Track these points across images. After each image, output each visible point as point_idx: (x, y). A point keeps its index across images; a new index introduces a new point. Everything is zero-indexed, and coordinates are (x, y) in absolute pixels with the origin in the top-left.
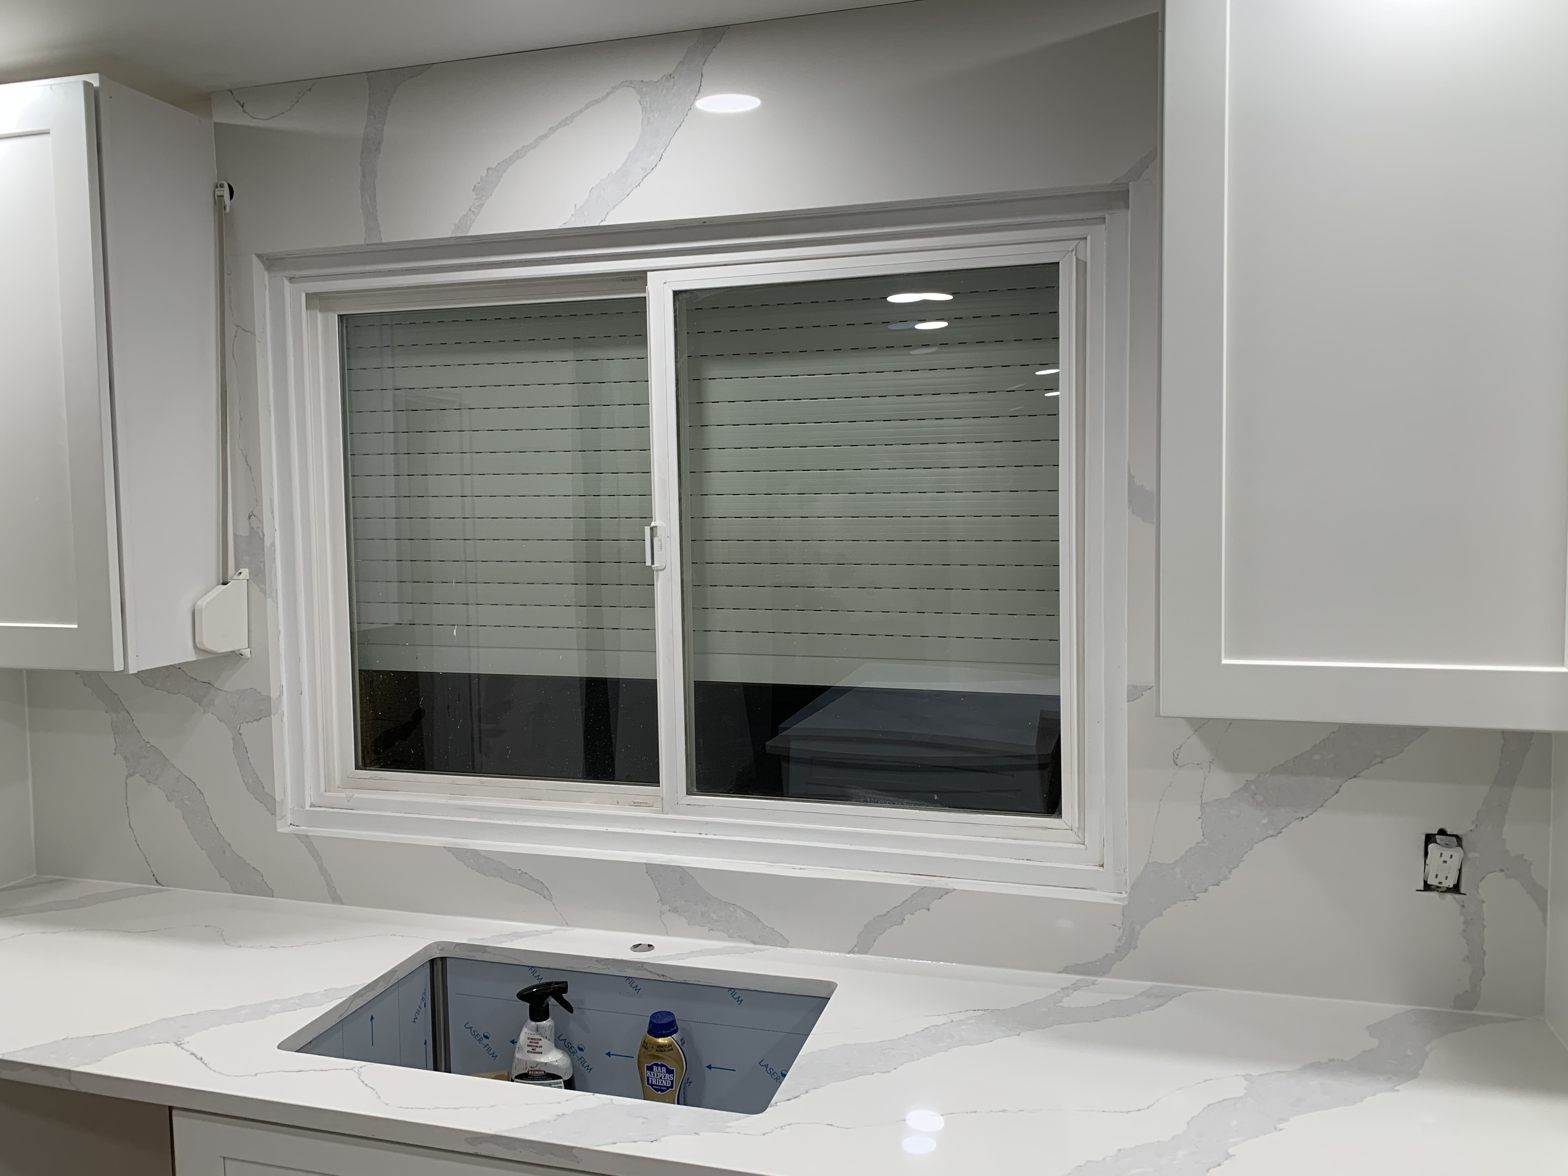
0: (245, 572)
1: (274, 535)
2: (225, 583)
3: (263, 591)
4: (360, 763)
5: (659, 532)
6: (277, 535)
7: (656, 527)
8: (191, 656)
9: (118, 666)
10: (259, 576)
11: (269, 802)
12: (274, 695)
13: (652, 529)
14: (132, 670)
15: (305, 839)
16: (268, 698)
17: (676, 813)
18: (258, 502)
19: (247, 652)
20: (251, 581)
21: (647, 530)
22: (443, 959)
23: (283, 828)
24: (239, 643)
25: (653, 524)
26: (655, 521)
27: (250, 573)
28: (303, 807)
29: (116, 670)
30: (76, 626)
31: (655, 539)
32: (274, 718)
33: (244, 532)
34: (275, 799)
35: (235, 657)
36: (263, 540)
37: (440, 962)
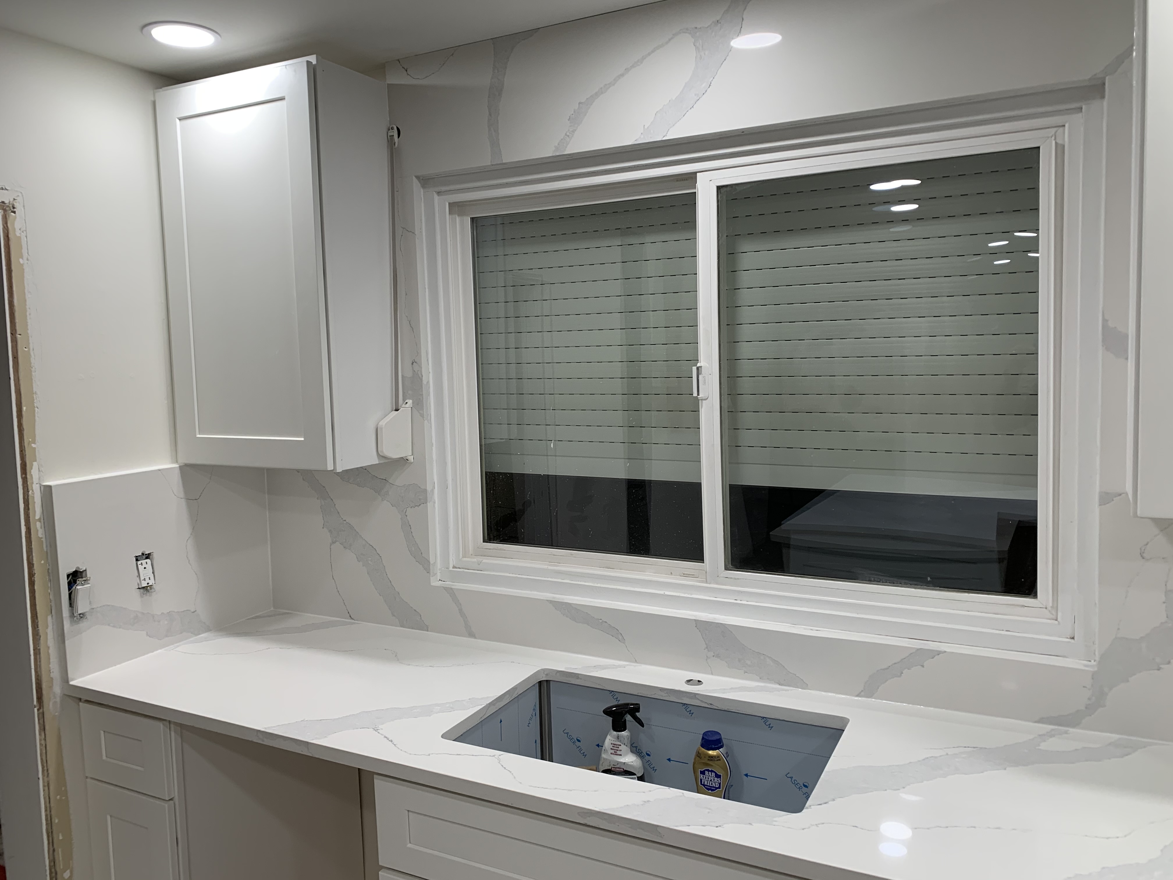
0: (410, 402)
1: (429, 377)
2: (397, 410)
3: (422, 416)
4: (486, 538)
5: (703, 371)
6: (431, 375)
7: (701, 367)
8: (375, 461)
9: (330, 467)
10: (419, 405)
11: (425, 564)
12: (429, 488)
13: (698, 368)
14: (339, 470)
15: (450, 591)
16: (425, 491)
17: (717, 583)
18: (418, 354)
19: (411, 458)
20: (413, 408)
21: (694, 369)
22: (548, 682)
23: (435, 582)
24: (405, 451)
25: (699, 365)
26: (700, 362)
27: (413, 403)
28: (448, 568)
29: (329, 469)
30: (303, 439)
31: (700, 377)
32: (429, 504)
33: (409, 374)
34: (430, 563)
35: (403, 461)
36: (421, 380)
37: (545, 684)
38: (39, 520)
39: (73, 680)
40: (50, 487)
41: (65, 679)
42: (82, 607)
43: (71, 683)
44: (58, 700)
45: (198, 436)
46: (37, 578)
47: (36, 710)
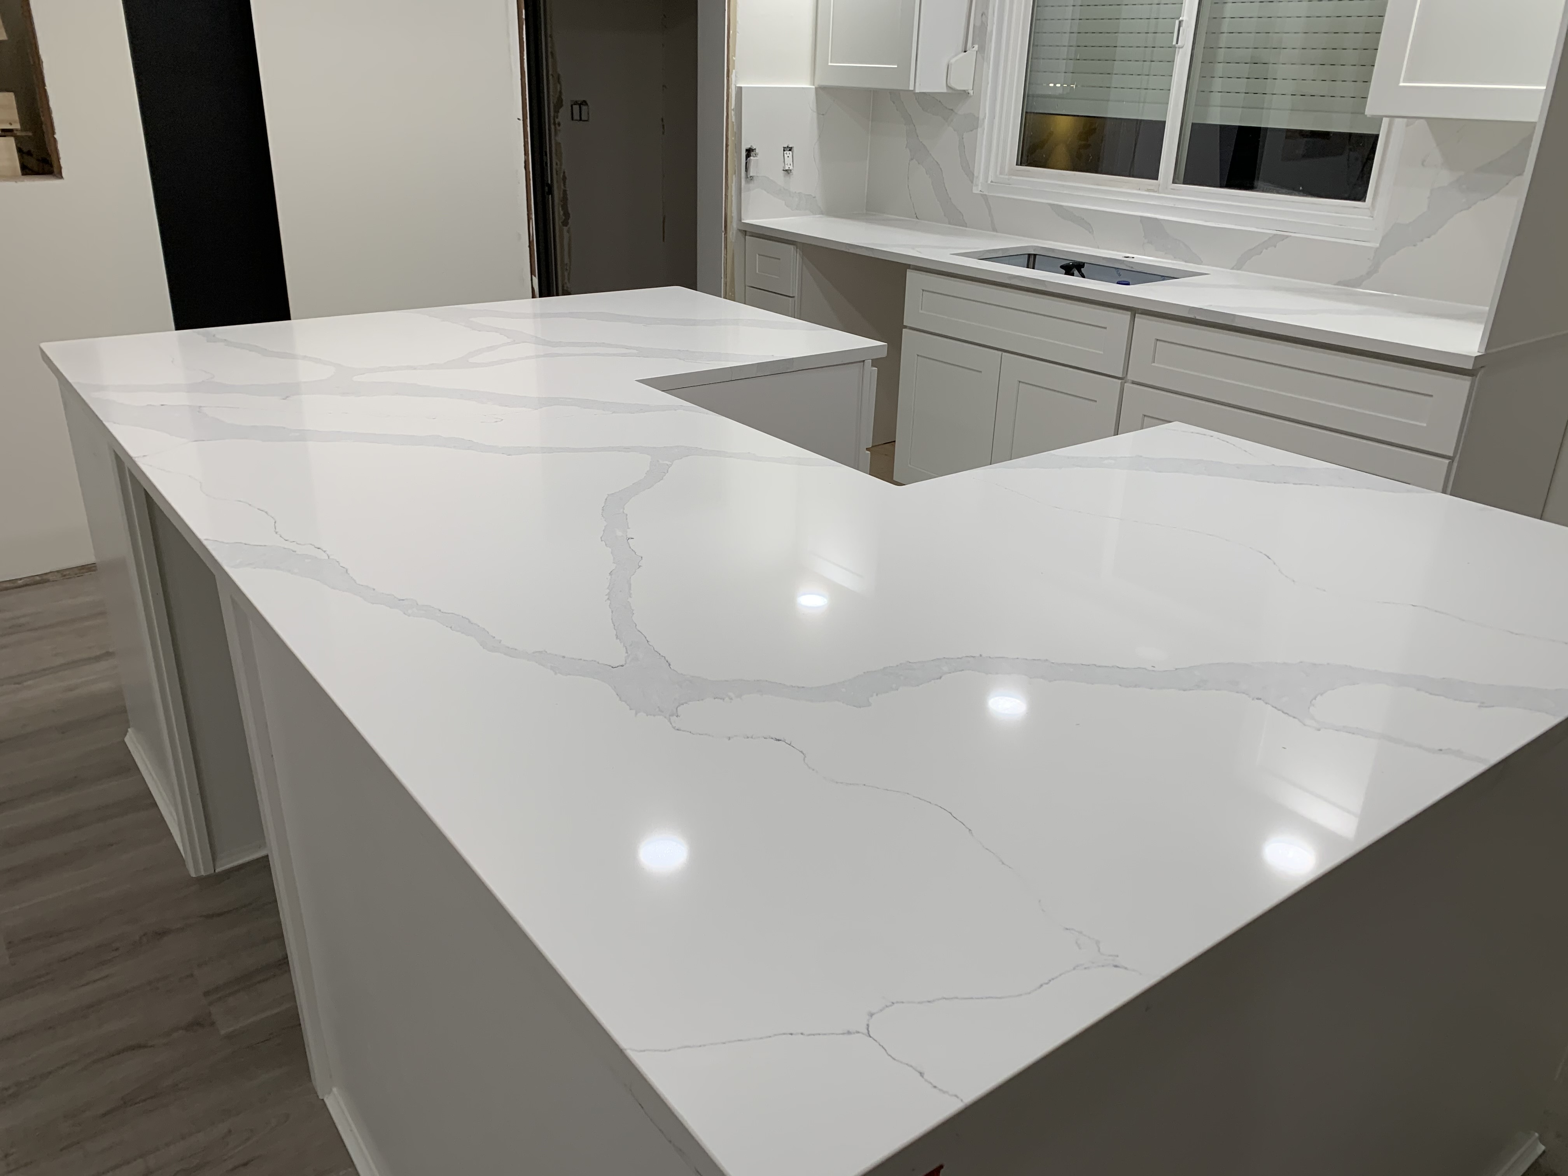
0: (976, 47)
1: (993, 27)
2: (965, 52)
3: (983, 58)
4: (1019, 163)
5: (1184, 24)
6: (995, 26)
7: (1182, 20)
8: (945, 90)
9: (911, 88)
10: (982, 50)
11: (971, 175)
12: (981, 117)
13: (1180, 22)
14: (917, 91)
15: (985, 197)
16: (978, 118)
17: (1165, 193)
18: (987, 8)
19: (971, 92)
20: (978, 52)
21: (1177, 22)
22: (1035, 255)
23: (976, 190)
24: (968, 87)
26: (1183, 16)
27: (978, 47)
28: (987, 182)
29: (910, 89)
30: (896, 66)
31: (1181, 28)
32: (979, 130)
33: (978, 24)
34: (974, 175)
35: (965, 93)
36: (986, 28)
37: (1033, 256)
38: (733, 110)
39: (743, 220)
40: (741, 88)
41: (740, 219)
42: (752, 173)
43: (743, 221)
44: (735, 232)
45: (830, 64)
46: (729, 148)
47: (723, 233)
